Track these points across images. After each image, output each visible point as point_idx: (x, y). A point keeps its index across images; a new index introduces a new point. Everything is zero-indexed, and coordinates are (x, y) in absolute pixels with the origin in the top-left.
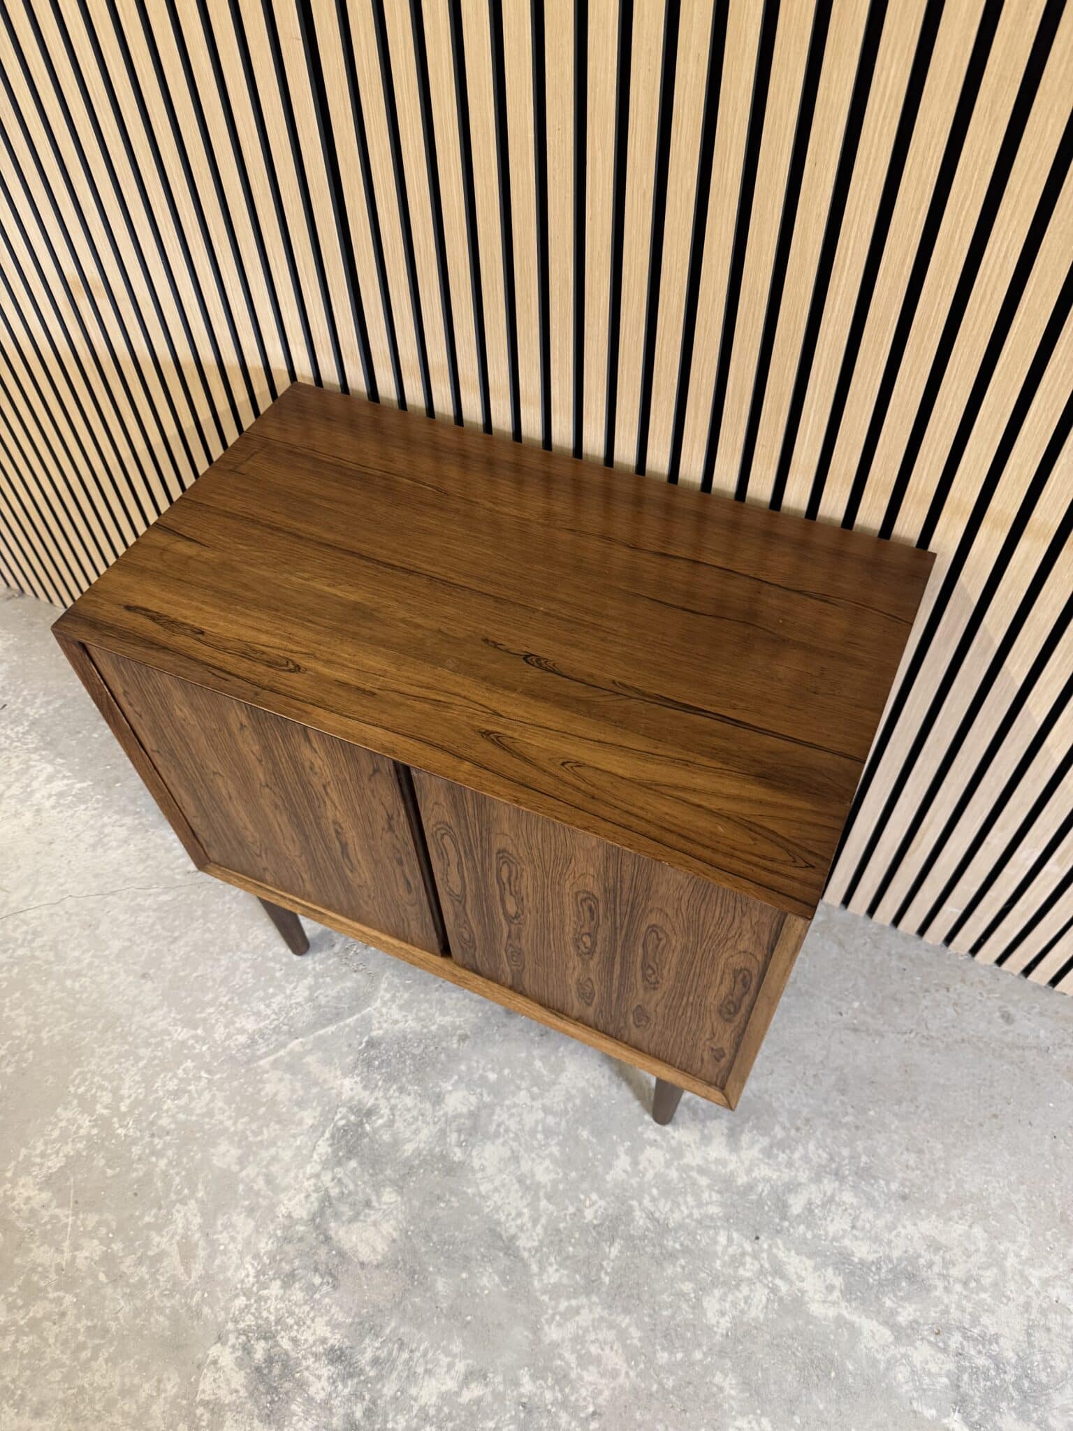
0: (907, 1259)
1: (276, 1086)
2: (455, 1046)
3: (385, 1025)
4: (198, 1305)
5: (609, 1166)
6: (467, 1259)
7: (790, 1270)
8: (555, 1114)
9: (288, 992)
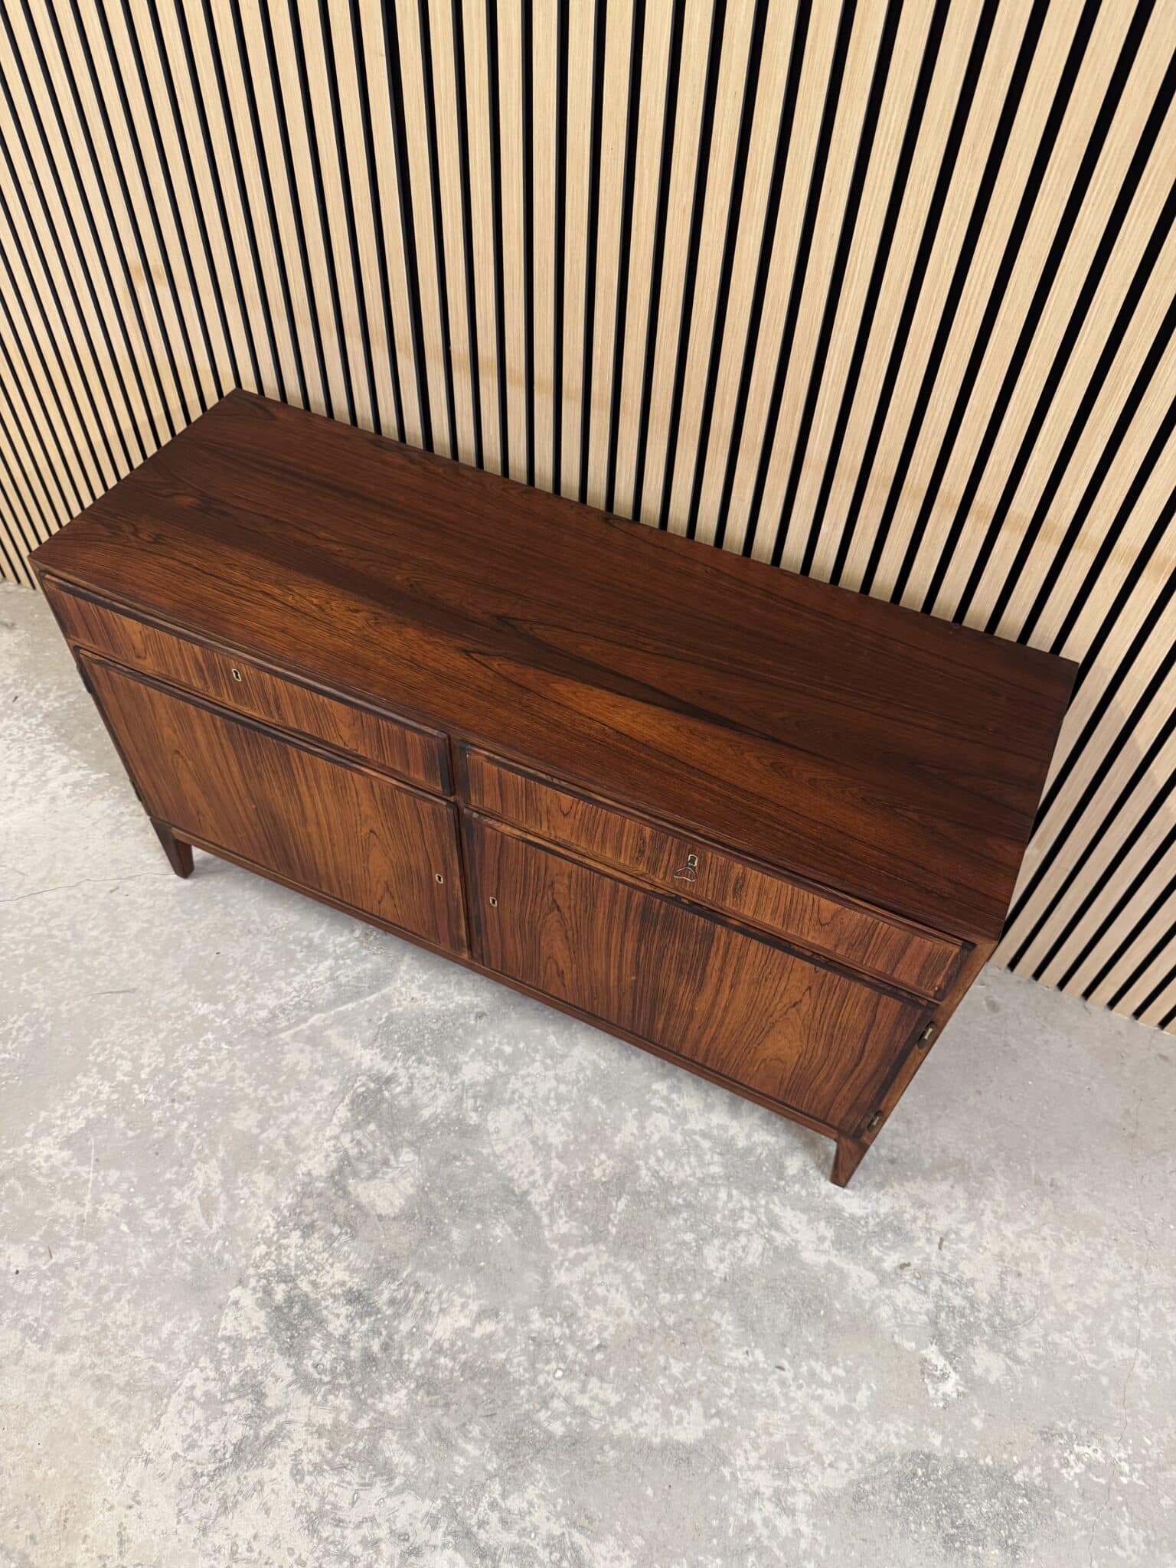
0: (894, 1214)
1: (298, 1057)
2: (472, 1022)
3: (404, 1003)
4: (218, 1252)
5: (617, 1130)
6: (480, 1211)
7: (785, 1225)
8: (567, 1083)
9: (309, 971)
